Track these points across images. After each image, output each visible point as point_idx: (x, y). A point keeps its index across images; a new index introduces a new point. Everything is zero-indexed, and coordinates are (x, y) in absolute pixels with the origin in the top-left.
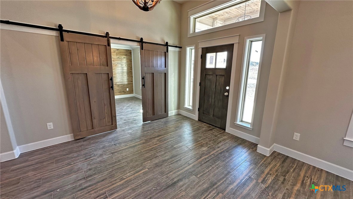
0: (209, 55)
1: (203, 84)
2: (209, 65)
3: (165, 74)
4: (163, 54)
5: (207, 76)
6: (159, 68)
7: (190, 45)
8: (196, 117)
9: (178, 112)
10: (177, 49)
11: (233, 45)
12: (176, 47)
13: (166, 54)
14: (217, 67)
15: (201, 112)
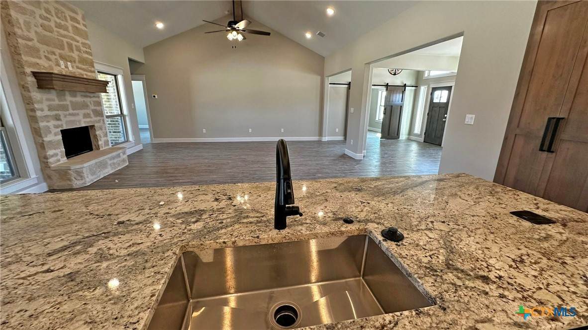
0: (436, 93)
1: (430, 114)
2: (435, 100)
3: (401, 106)
4: (402, 92)
5: (434, 108)
6: (397, 103)
7: (424, 85)
8: (422, 139)
9: (408, 137)
10: (414, 88)
11: (452, 86)
12: (413, 86)
13: (403, 92)
14: (441, 102)
15: (427, 134)
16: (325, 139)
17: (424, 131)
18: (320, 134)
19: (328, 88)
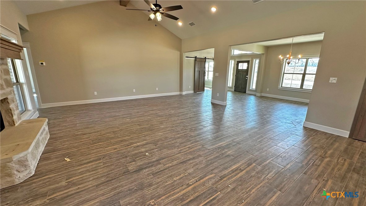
0: (240, 64)
1: (237, 75)
2: (240, 68)
5: (239, 72)
7: (231, 59)
8: (233, 90)
11: (250, 61)
14: (243, 69)
15: (236, 87)
16: (184, 93)
17: (234, 85)
18: (181, 89)
19: (185, 59)
